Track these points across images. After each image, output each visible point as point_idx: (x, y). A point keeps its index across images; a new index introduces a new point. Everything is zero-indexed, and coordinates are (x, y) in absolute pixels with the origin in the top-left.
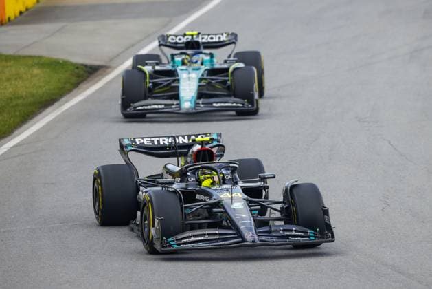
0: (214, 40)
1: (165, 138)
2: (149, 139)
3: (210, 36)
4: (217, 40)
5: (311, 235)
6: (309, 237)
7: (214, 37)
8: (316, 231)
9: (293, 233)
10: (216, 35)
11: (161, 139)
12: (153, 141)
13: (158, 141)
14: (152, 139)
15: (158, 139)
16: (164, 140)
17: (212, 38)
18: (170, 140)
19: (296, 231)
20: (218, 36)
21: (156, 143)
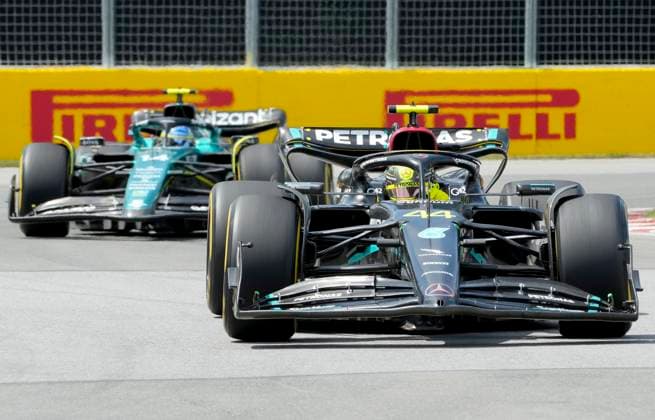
0: (239, 122)
2: (347, 132)
3: (233, 115)
4: (246, 122)
6: (586, 309)
7: (240, 115)
8: (604, 297)
9: (550, 297)
10: (244, 112)
11: (373, 134)
12: (353, 137)
13: (366, 137)
14: (353, 132)
15: (366, 133)
16: (378, 136)
17: (235, 119)
19: (556, 294)
20: (247, 115)
21: (360, 141)
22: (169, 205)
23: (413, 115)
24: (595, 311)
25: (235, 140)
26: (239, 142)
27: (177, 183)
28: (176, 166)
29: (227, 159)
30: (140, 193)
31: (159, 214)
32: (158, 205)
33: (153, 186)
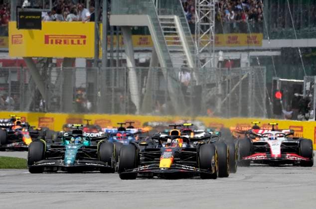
22: (79, 162)
23: (188, 126)
25: (97, 142)
26: (99, 143)
27: (80, 156)
28: (79, 150)
29: (96, 148)
30: (70, 159)
31: (75, 165)
32: (75, 162)
33: (74, 156)
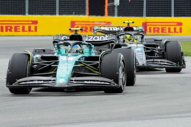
1: (115, 27)
2: (108, 27)
5: (175, 65)
6: (173, 66)
8: (177, 63)
9: (166, 63)
11: (114, 28)
12: (110, 29)
13: (112, 29)
14: (110, 28)
15: (112, 28)
16: (115, 28)
18: (118, 29)
21: (111, 30)
24: (175, 66)
